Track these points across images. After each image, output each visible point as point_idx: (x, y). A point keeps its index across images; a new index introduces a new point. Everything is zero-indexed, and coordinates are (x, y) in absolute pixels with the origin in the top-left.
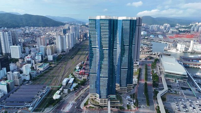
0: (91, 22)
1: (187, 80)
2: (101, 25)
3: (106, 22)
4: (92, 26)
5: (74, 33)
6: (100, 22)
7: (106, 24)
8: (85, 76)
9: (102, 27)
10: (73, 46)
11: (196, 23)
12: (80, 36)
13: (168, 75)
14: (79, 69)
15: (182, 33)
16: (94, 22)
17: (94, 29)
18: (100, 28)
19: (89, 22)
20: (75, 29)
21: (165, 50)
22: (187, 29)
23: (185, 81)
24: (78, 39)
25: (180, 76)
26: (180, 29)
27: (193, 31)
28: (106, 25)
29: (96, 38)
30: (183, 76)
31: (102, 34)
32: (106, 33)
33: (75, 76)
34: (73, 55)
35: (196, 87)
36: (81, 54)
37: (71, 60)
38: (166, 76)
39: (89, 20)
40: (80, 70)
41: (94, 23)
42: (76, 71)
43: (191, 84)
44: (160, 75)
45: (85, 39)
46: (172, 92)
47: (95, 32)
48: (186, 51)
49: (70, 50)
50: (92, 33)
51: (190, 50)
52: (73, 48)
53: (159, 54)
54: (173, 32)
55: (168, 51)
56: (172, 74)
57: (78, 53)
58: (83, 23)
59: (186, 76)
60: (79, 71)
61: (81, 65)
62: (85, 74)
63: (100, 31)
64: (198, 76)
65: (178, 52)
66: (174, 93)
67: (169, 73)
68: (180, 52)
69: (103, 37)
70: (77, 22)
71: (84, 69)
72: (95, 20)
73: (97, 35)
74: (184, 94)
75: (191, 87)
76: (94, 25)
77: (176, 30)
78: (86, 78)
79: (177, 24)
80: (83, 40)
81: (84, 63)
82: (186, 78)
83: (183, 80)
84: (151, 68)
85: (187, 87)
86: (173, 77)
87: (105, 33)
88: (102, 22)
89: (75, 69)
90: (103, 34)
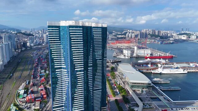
0: (52, 30)
1: (151, 88)
2: (71, 35)
3: (79, 30)
4: (54, 36)
5: (9, 44)
6: (70, 30)
7: (79, 32)
8: (36, 105)
9: (73, 37)
10: (8, 60)
11: (128, 30)
12: (17, 46)
13: (133, 86)
14: (24, 93)
15: (120, 39)
16: (57, 30)
17: (58, 41)
18: (70, 39)
19: (49, 30)
20: (10, 38)
21: (114, 56)
22: (123, 36)
23: (150, 90)
24: (15, 50)
25: (145, 85)
26: (117, 36)
27: (128, 37)
28: (78, 35)
29: (60, 53)
30: (148, 85)
31: (73, 49)
32: (80, 46)
33: (21, 107)
34: (10, 73)
35: (162, 95)
36: (23, 70)
37: (8, 80)
38: (132, 87)
39: (49, 27)
40: (26, 95)
41: (57, 32)
42: (21, 97)
43: (157, 93)
44: (125, 86)
45: (23, 49)
46: (146, 107)
47: (59, 45)
48: (132, 57)
49: (5, 66)
50: (54, 47)
51: (135, 55)
52: (9, 62)
53: (111, 62)
54: (112, 39)
55: (118, 57)
56: (137, 84)
57: (18, 69)
58: (17, 30)
59: (150, 84)
60: (25, 98)
61: (26, 86)
62: (35, 101)
63: (71, 44)
64: (157, 82)
65: (127, 57)
66: (149, 108)
67: (134, 83)
68: (127, 58)
69: (74, 53)
70: (9, 29)
71: (32, 92)
72: (59, 27)
73: (63, 49)
74: (158, 107)
75: (159, 96)
76: (57, 34)
77: (114, 37)
78: (39, 108)
79: (114, 32)
80: (22, 51)
81: (29, 83)
82: (150, 86)
83: (149, 89)
84: (111, 78)
85: (155, 97)
86: (138, 87)
87: (78, 46)
88: (73, 30)
89: (19, 95)
90: (75, 48)
